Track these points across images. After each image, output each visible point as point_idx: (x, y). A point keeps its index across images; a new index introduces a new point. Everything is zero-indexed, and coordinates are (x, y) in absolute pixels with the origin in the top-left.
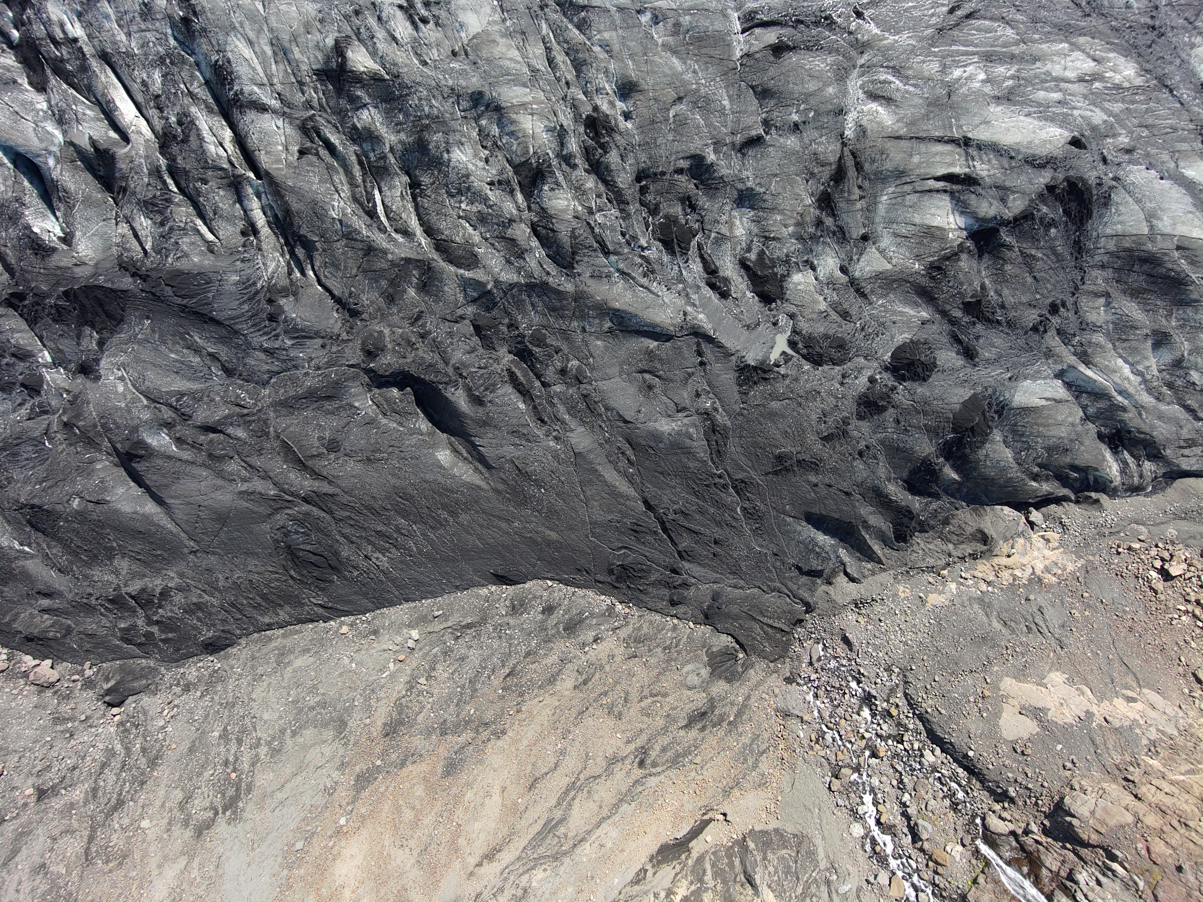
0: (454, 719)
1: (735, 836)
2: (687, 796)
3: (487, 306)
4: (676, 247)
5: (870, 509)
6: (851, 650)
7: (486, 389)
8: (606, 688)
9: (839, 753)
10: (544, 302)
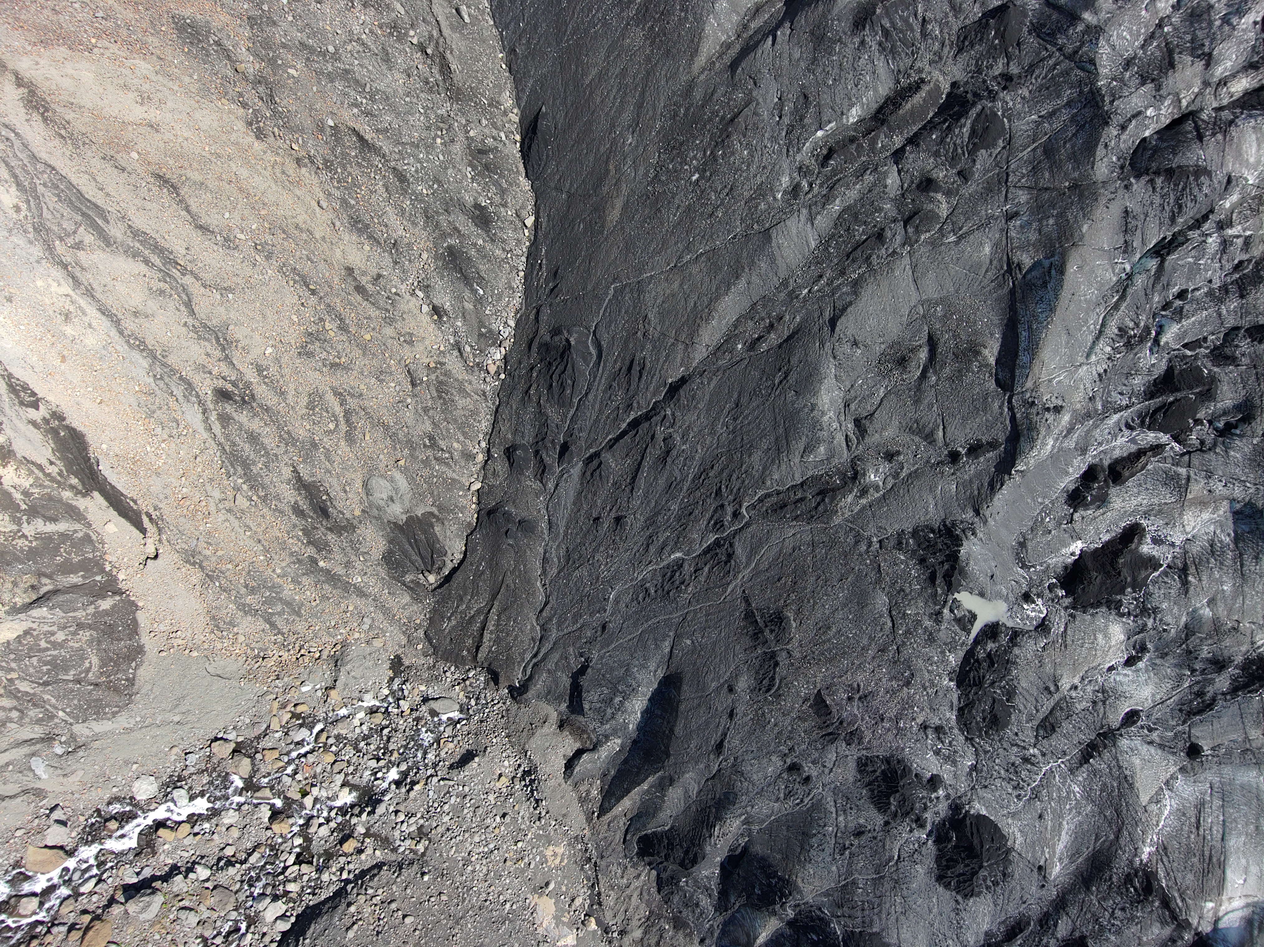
0: (279, 38)
1: (121, 576)
2: (176, 483)
3: (1044, 25)
4: (1158, 401)
5: (694, 792)
6: (451, 767)
7: (886, 33)
8: (353, 329)
9: (276, 754)
10: (1064, 129)
